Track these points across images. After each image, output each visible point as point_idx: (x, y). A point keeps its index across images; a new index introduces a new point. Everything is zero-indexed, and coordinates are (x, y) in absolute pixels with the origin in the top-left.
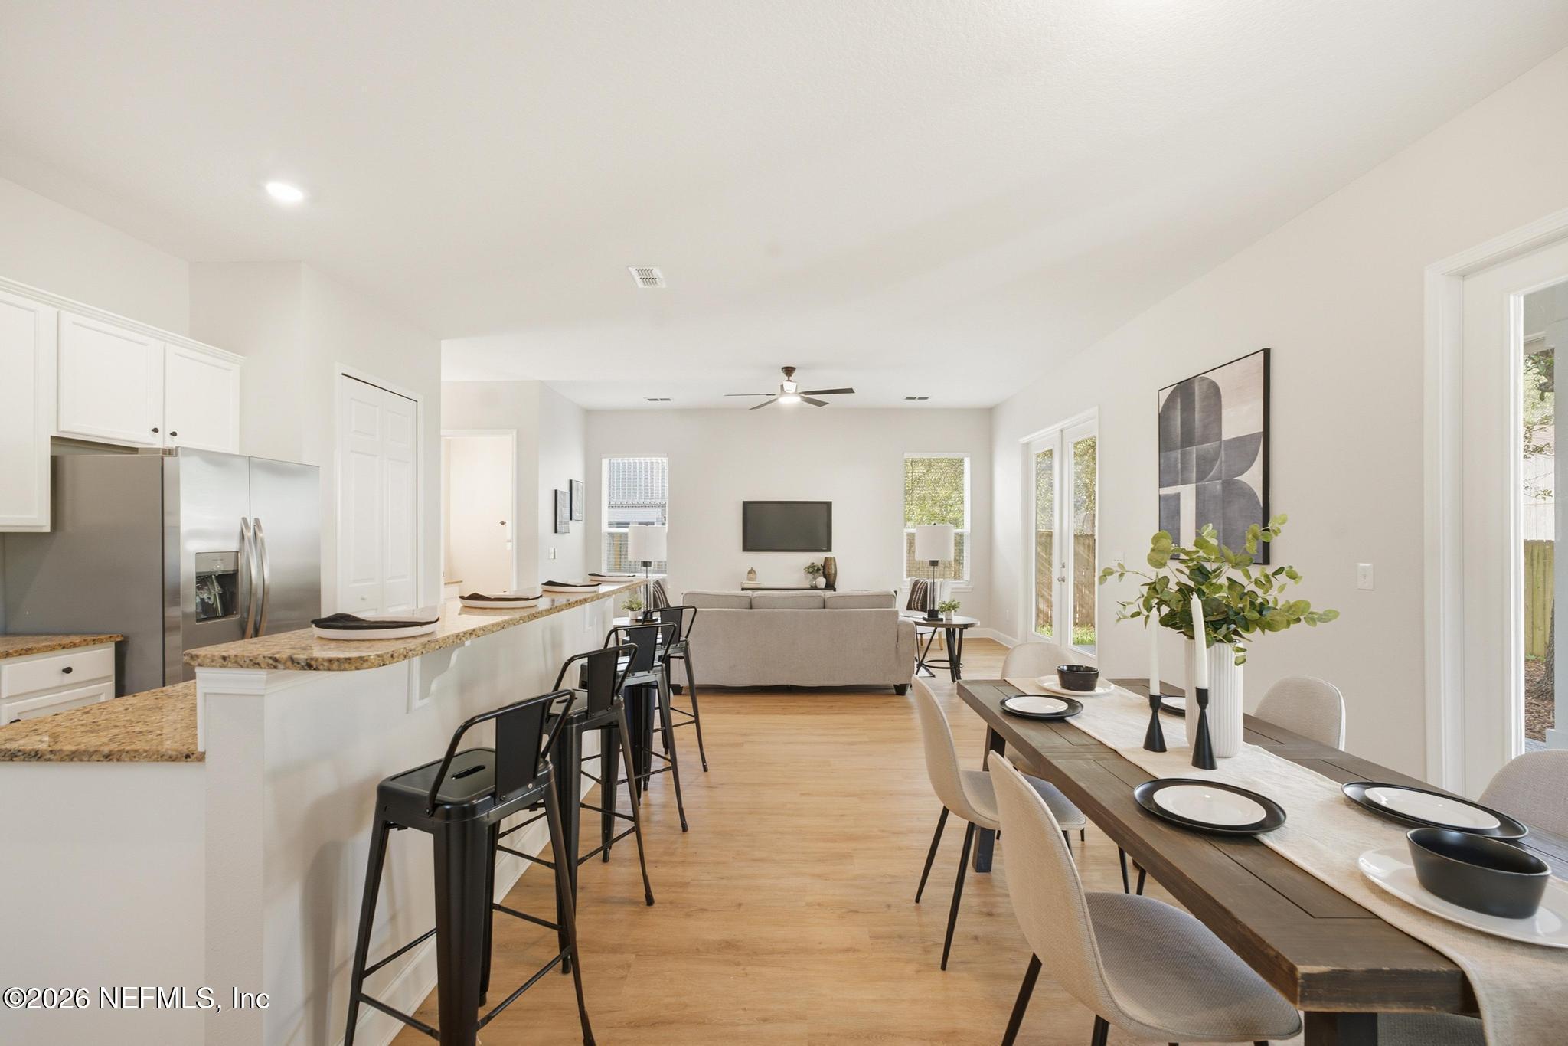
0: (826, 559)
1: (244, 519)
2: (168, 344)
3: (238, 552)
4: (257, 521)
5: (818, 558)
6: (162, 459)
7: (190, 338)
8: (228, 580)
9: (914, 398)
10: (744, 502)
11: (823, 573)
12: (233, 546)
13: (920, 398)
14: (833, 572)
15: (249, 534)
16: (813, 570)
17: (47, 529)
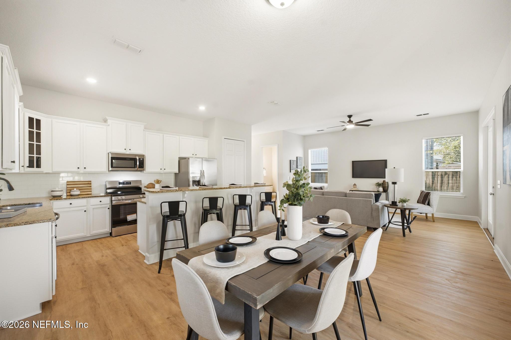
0: (384, 181)
1: (201, 170)
4: (203, 171)
5: (380, 181)
9: (421, 115)
10: (352, 161)
11: (383, 186)
13: (424, 115)
14: (387, 186)
15: (202, 173)
16: (379, 185)
17: (178, 172)
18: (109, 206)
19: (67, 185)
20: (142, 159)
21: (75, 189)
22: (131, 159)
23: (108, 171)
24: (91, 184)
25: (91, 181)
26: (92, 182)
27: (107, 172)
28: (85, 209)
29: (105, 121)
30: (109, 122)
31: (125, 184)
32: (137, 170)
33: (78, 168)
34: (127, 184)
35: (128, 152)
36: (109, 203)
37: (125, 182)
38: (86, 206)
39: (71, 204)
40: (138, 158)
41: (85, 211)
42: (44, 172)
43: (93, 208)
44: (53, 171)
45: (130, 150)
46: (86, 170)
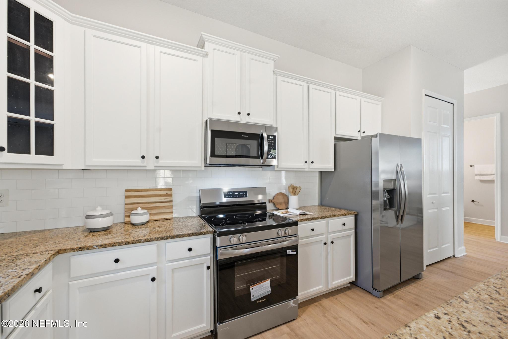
1: (397, 164)
2: (362, 98)
3: (395, 180)
4: (401, 165)
6: (371, 140)
7: (363, 92)
8: (391, 192)
12: (394, 177)
15: (399, 169)
17: (333, 170)
18: (208, 260)
19: (127, 197)
20: (272, 137)
21: (140, 210)
22: (252, 136)
23: (203, 165)
24: (171, 195)
25: (171, 189)
26: (173, 192)
27: (203, 168)
28: (152, 271)
29: (201, 45)
30: (208, 47)
31: (235, 197)
32: (263, 163)
33: (143, 157)
34: (239, 197)
35: (244, 119)
36: (209, 252)
37: (236, 192)
38: (156, 263)
39: (117, 261)
40: (265, 135)
41: (153, 279)
42: (64, 167)
43: (173, 269)
44: (87, 164)
45: (249, 114)
46: (161, 162)
